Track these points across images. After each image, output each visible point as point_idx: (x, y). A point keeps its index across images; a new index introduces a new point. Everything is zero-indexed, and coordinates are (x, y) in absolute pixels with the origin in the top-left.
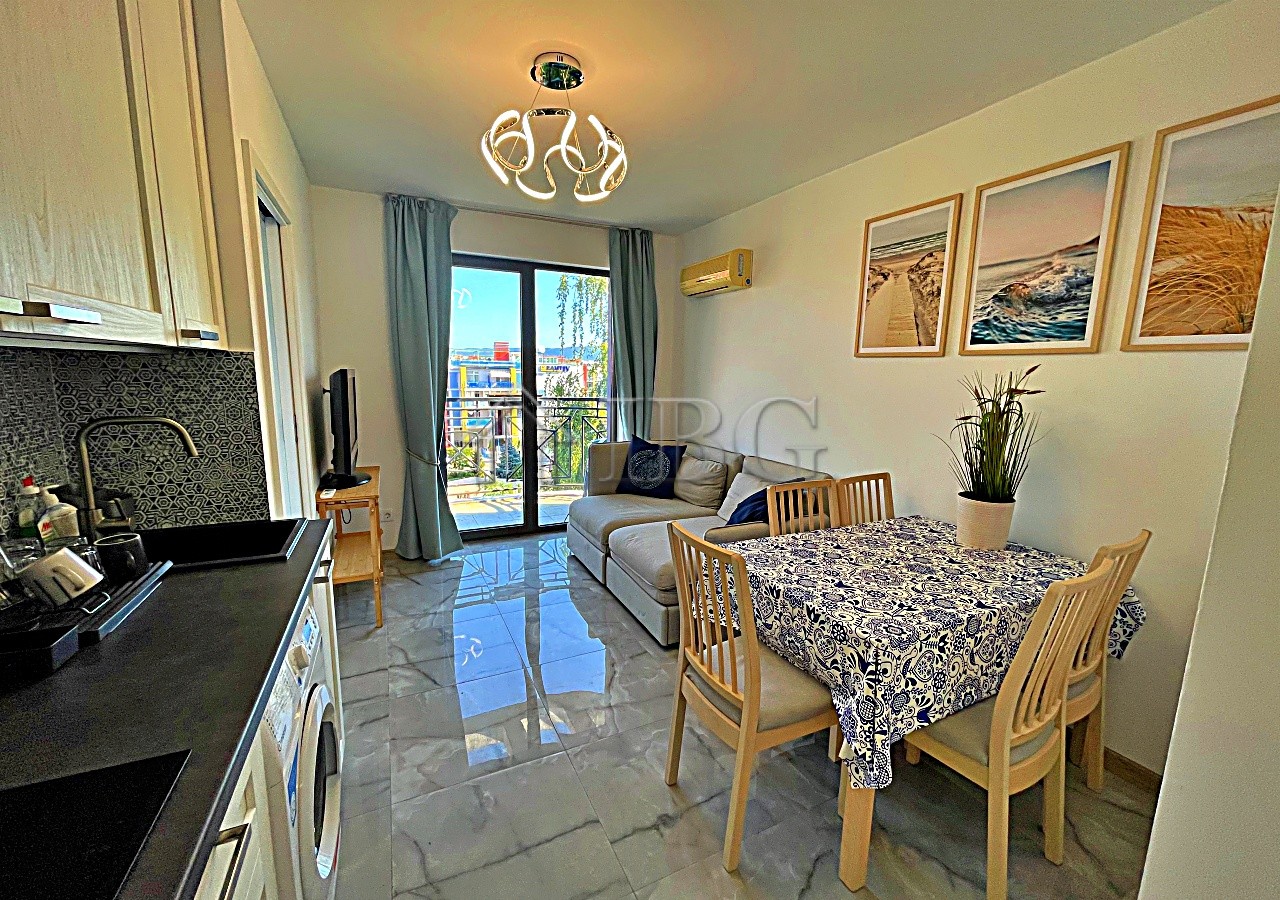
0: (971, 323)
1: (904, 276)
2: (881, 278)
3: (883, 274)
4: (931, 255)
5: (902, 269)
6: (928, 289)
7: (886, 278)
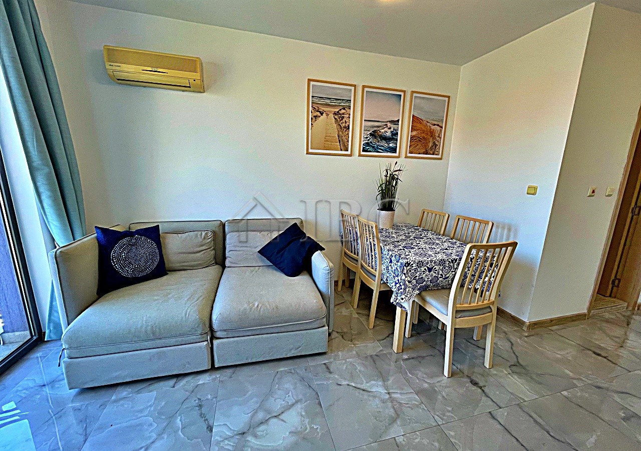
0: (362, 143)
1: (332, 115)
2: (318, 114)
3: (320, 112)
4: (344, 109)
5: (330, 112)
6: (344, 125)
7: (322, 114)
